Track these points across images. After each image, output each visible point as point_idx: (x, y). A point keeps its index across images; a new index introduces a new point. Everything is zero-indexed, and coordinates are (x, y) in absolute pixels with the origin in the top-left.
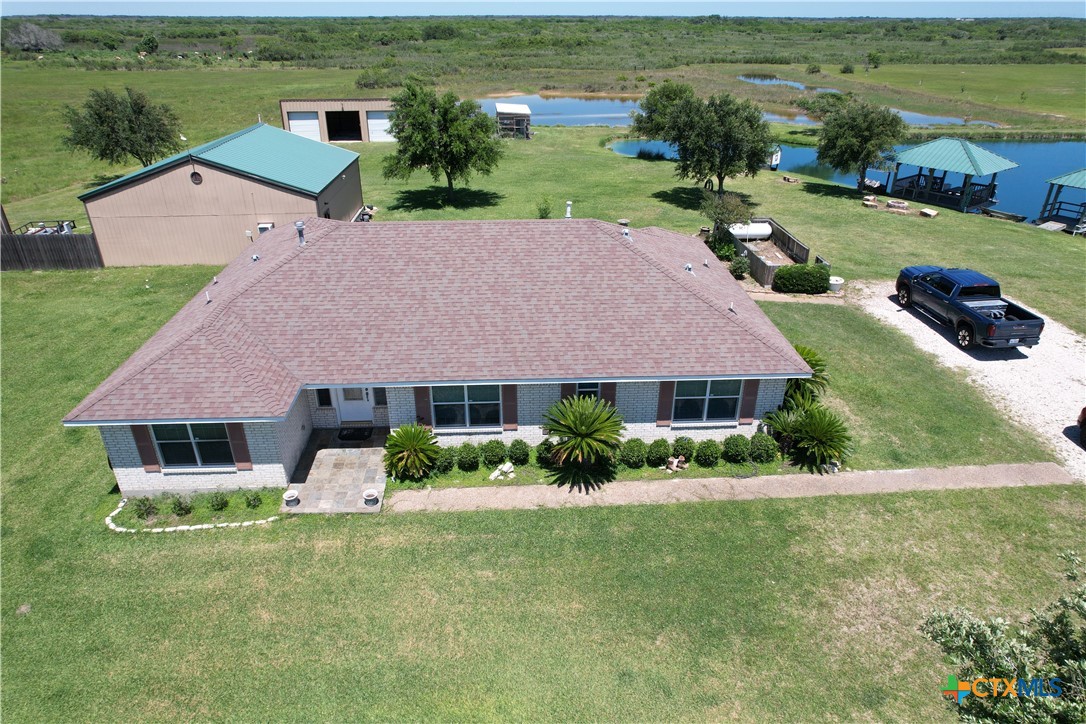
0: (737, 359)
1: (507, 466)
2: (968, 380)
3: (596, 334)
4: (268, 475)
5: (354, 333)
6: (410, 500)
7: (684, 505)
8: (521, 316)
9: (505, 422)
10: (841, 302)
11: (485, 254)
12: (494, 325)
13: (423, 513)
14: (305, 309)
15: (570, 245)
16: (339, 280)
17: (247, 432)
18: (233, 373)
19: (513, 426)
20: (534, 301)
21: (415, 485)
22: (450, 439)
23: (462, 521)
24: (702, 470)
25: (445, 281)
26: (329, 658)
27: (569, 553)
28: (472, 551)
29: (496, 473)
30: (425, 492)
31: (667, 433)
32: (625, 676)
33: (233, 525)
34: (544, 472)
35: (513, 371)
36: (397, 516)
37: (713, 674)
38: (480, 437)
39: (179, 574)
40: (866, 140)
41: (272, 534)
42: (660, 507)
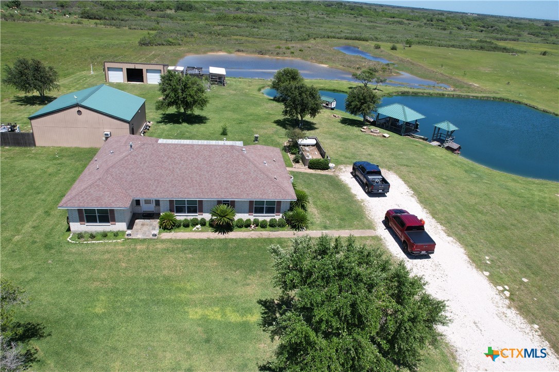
0: (274, 194)
1: (199, 226)
3: (229, 185)
4: (121, 226)
5: (150, 182)
6: (166, 235)
7: (253, 239)
8: (205, 178)
9: (199, 212)
11: (194, 156)
12: (196, 181)
13: (171, 239)
14: (133, 173)
16: (144, 163)
17: (115, 212)
18: (111, 194)
19: (201, 213)
20: (210, 173)
21: (168, 231)
22: (180, 217)
23: (183, 241)
24: (262, 229)
25: (181, 165)
27: (215, 251)
28: (186, 250)
29: (195, 228)
30: (171, 234)
31: (252, 217)
32: (226, 279)
33: (110, 241)
34: (211, 228)
35: (202, 196)
36: (162, 240)
37: (250, 279)
38: (190, 217)
39: (95, 254)
41: (123, 244)
42: (246, 239)
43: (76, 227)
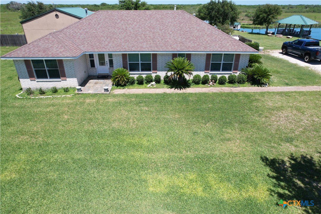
0: (233, 47)
1: (154, 83)
2: (310, 69)
3: (184, 39)
4: (72, 82)
5: (102, 38)
6: (119, 91)
7: (214, 93)
8: (159, 35)
9: (153, 70)
10: (263, 54)
11: (147, 19)
12: (150, 37)
13: (124, 94)
14: (87, 32)
15: (176, 17)
16: (98, 25)
18: (60, 45)
19: (155, 71)
20: (163, 31)
21: (122, 88)
22: (135, 75)
23: (137, 96)
24: (220, 86)
25: (133, 25)
26: (86, 127)
27: (174, 104)
28: (140, 103)
29: (150, 85)
30: (124, 90)
31: (210, 74)
32: (195, 133)
33: (59, 96)
34: (166, 85)
35: (156, 49)
36: (115, 95)
37: (228, 133)
38: (144, 75)
40: (269, 15)
42: (206, 93)
43: (27, 83)
